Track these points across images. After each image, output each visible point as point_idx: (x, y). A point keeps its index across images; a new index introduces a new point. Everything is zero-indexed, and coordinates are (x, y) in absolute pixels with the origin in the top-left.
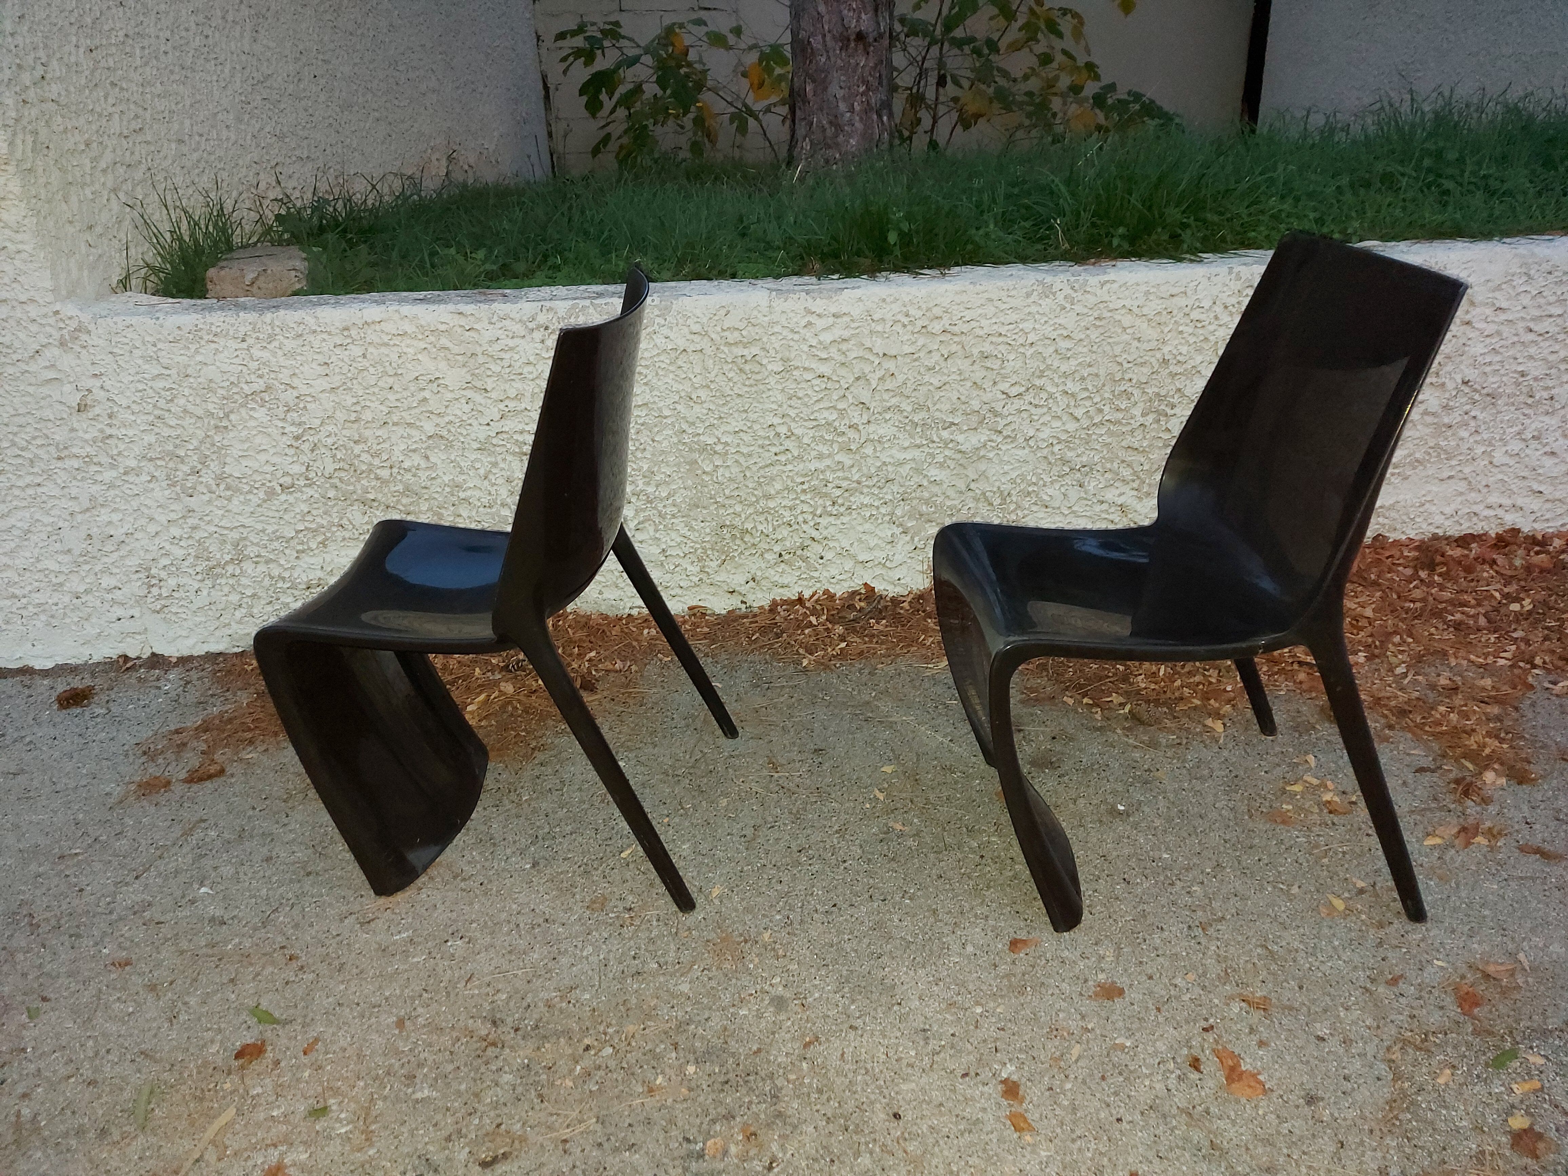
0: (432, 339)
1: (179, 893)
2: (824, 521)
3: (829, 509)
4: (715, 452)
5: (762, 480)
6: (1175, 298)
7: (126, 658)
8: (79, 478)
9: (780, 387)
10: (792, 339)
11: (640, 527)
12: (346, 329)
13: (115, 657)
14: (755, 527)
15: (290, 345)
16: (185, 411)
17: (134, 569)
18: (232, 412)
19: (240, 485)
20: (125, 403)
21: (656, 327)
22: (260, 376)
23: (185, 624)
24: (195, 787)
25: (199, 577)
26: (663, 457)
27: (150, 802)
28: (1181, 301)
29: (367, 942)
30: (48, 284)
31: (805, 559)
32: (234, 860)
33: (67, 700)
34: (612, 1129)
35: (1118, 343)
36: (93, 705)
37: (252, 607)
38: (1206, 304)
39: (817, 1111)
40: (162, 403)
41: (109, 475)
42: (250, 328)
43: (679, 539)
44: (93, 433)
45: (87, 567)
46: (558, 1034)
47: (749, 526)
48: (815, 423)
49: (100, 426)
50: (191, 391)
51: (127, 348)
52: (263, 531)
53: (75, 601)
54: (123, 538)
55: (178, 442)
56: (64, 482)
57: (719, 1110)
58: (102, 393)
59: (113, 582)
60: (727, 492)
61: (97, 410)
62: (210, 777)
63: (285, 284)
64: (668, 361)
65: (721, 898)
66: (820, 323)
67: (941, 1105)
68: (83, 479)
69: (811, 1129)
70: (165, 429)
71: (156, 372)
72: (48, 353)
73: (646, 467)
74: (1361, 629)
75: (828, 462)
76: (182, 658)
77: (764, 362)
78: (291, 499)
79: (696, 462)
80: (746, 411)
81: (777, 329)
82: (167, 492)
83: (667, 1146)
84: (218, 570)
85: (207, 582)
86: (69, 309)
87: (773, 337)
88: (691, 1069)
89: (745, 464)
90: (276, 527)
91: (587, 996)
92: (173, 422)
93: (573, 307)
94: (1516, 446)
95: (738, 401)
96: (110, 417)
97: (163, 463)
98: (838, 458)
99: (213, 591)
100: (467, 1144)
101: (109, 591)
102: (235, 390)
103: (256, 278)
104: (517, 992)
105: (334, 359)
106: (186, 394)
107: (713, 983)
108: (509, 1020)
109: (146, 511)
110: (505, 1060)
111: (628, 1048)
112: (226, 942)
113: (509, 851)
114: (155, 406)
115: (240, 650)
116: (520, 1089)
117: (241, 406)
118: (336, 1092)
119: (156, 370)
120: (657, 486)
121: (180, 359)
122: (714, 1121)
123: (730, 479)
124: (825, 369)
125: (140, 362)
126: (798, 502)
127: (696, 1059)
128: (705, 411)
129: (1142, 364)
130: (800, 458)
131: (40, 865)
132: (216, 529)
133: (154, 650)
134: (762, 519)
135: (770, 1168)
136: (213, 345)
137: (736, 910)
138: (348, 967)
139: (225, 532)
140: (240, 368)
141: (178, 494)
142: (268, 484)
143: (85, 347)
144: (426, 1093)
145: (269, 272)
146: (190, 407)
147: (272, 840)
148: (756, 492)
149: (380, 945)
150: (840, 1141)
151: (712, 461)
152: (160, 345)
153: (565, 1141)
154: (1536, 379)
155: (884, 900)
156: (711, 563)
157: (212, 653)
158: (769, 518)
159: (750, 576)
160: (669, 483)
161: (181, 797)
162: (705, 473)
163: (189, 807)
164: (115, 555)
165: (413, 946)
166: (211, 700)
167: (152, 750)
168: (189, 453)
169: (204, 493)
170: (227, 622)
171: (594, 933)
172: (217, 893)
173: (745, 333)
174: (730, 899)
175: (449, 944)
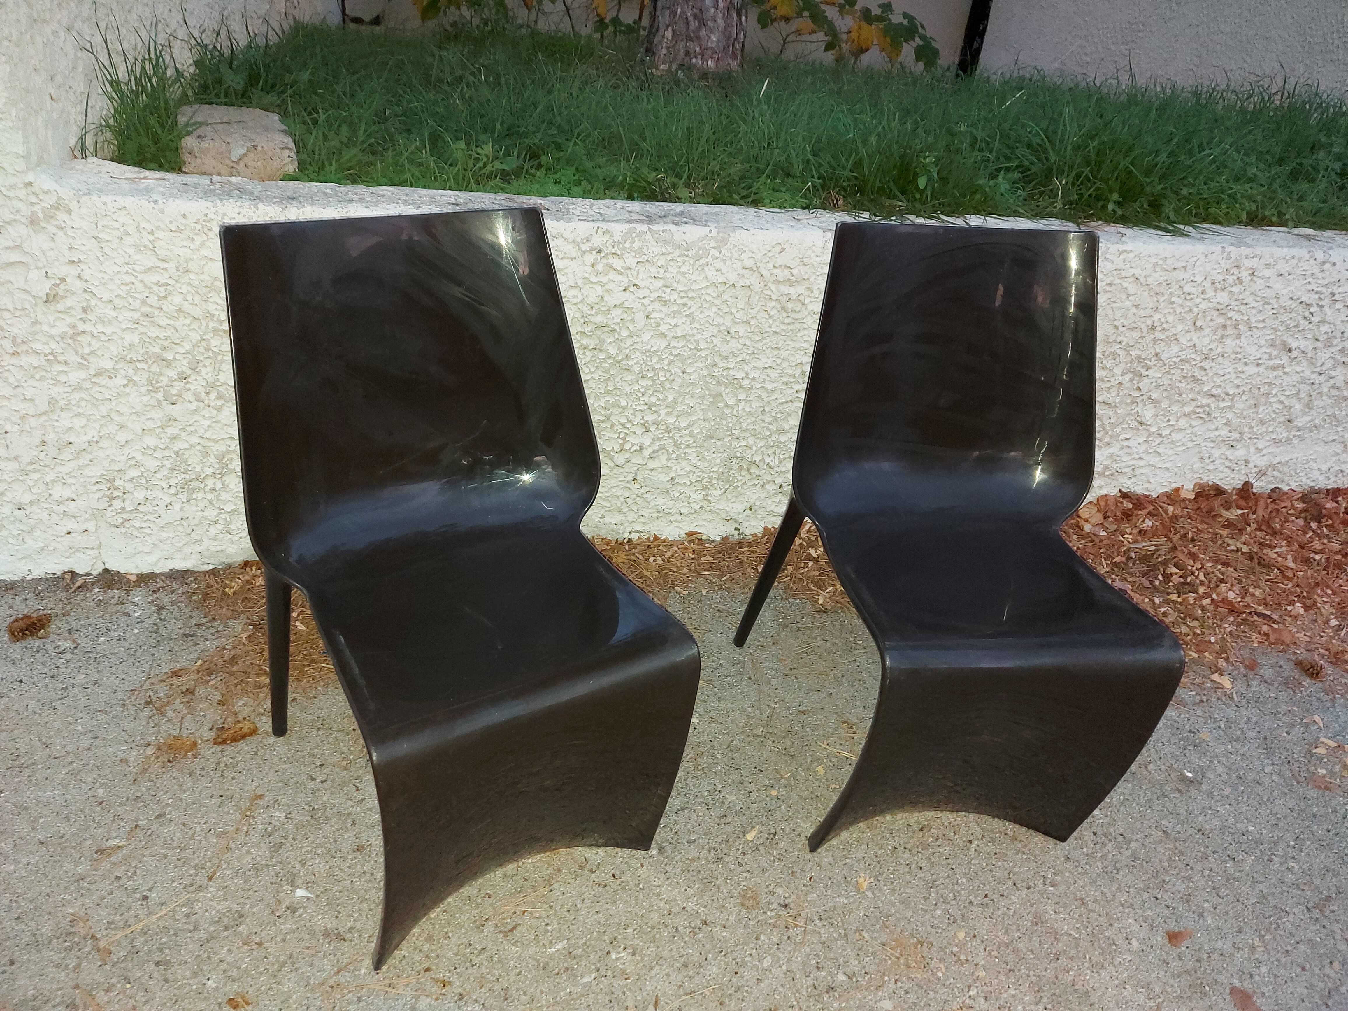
1: (269, 897)
4: (741, 387)
6: (1177, 272)
7: (73, 574)
8: (37, 377)
11: (654, 455)
13: (59, 573)
14: (763, 460)
16: (180, 310)
17: (94, 480)
20: (106, 297)
23: (147, 538)
24: (229, 750)
25: (173, 491)
26: (690, 388)
27: (180, 770)
28: (1180, 275)
29: (520, 957)
30: (21, 149)
32: (319, 851)
33: (22, 630)
35: (1120, 309)
36: (53, 637)
37: (230, 523)
38: (1199, 279)
40: (153, 300)
41: (75, 376)
43: (689, 468)
44: (62, 327)
45: (35, 476)
47: (757, 458)
49: (69, 320)
50: (189, 289)
51: (117, 233)
53: (17, 512)
54: (85, 445)
55: (166, 344)
56: (18, 381)
58: (78, 282)
59: (67, 493)
60: (744, 426)
61: (69, 302)
62: (244, 737)
63: (276, 164)
64: (715, 295)
65: (870, 888)
68: (42, 379)
70: (153, 329)
71: (150, 264)
72: (12, 231)
73: (671, 398)
74: (1290, 579)
76: (142, 575)
79: (721, 395)
80: (778, 349)
82: (145, 399)
84: (195, 484)
85: (180, 496)
86: (44, 182)
89: (766, 400)
92: (163, 322)
93: (631, 231)
95: (773, 338)
96: (85, 310)
97: (146, 367)
99: (187, 507)
101: (59, 503)
103: (245, 155)
106: (184, 291)
107: (912, 997)
109: (117, 418)
114: (144, 302)
115: (211, 567)
119: (150, 261)
120: (678, 417)
121: (181, 252)
123: (750, 413)
125: (131, 251)
128: (740, 347)
129: (1132, 329)
131: (77, 863)
132: (198, 440)
133: (107, 566)
137: (894, 905)
138: (513, 991)
139: (212, 444)
141: (159, 401)
143: (62, 228)
145: (259, 148)
146: (187, 307)
147: (354, 823)
148: (770, 427)
149: (538, 961)
151: (735, 395)
152: (159, 234)
155: (1029, 888)
156: (714, 492)
157: (177, 571)
158: (778, 452)
159: (748, 505)
160: (690, 415)
161: (218, 764)
162: (727, 406)
163: (233, 778)
164: (72, 465)
165: (575, 961)
166: (199, 632)
167: (154, 699)
168: (178, 356)
169: (190, 402)
170: (198, 538)
171: (762, 937)
172: (317, 896)
173: (795, 272)
174: (881, 890)
175: (614, 957)
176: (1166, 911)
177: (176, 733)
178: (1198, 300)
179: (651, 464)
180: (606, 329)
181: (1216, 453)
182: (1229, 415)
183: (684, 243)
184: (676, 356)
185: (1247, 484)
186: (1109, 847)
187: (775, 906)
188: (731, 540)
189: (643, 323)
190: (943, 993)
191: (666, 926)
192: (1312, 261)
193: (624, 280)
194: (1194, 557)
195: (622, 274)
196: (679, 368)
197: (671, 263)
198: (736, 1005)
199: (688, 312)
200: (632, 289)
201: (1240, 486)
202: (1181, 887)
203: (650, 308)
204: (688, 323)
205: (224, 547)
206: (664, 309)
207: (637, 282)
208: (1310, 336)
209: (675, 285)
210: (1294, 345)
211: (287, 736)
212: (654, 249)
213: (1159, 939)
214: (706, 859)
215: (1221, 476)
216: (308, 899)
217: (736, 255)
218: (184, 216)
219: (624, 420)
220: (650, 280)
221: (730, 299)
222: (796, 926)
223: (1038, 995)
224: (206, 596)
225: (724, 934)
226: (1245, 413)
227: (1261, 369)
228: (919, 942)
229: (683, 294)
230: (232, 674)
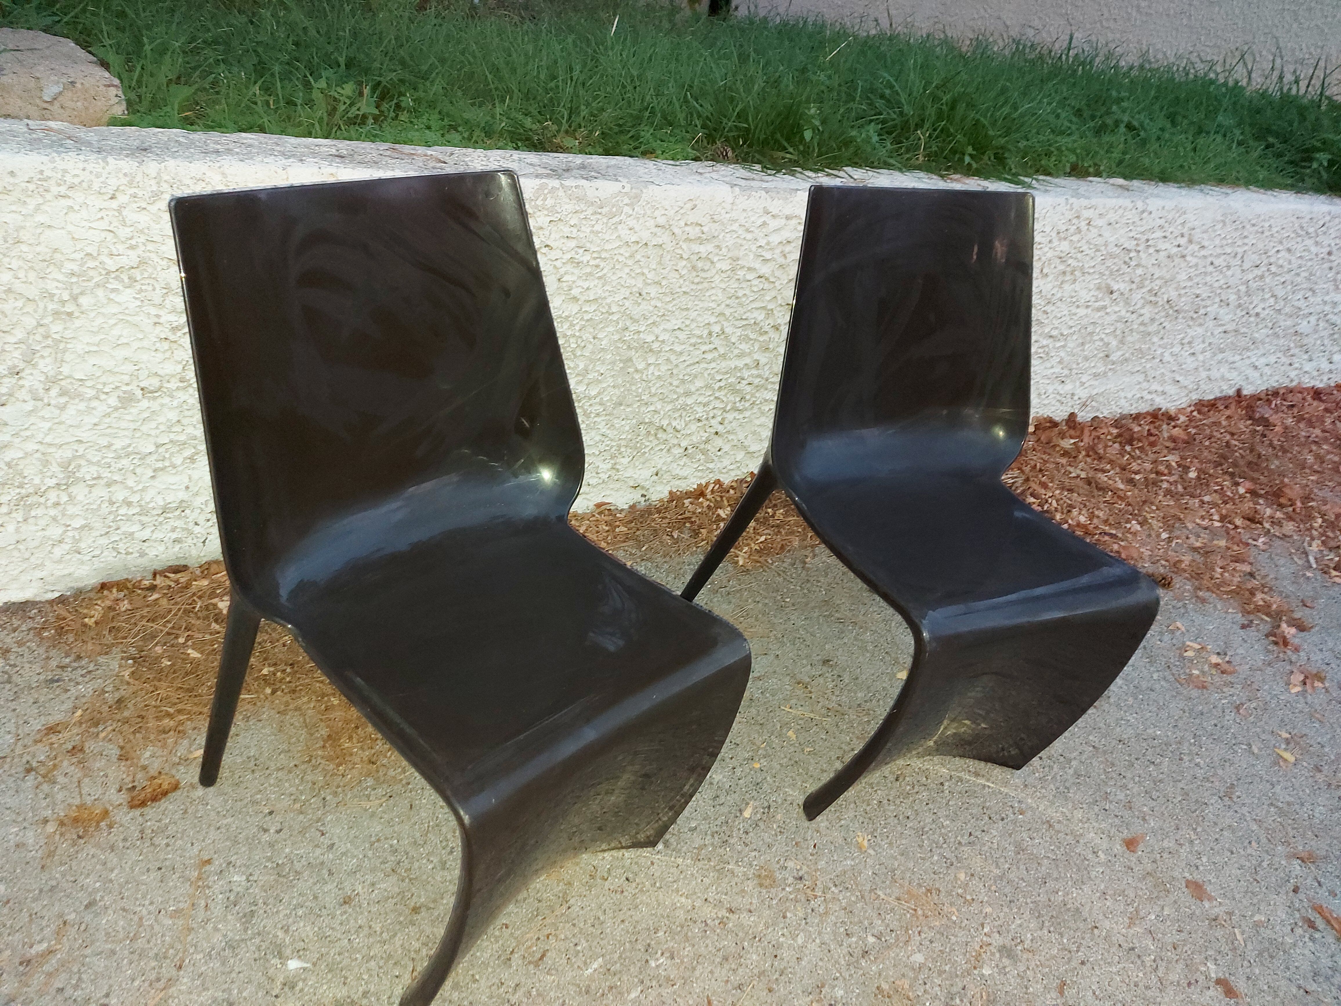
2: (730, 416)
3: (738, 405)
4: (651, 350)
5: (686, 378)
9: (723, 285)
10: (744, 239)
16: (9, 291)
18: (82, 293)
19: (80, 389)
22: (132, 247)
24: (151, 811)
26: (601, 354)
31: (705, 452)
32: (300, 912)
37: (78, 541)
42: (125, 181)
43: (598, 438)
47: (665, 423)
48: (744, 323)
50: (21, 263)
52: (109, 446)
60: (653, 390)
62: (165, 794)
63: (100, 104)
64: (627, 255)
65: (870, 846)
66: (774, 224)
74: (1122, 499)
75: (747, 360)
77: (715, 259)
78: (155, 405)
79: (631, 360)
80: (687, 309)
81: (735, 227)
84: (33, 499)
85: (14, 515)
87: (728, 235)
90: (128, 441)
91: (841, 992)
93: (542, 187)
94: (1176, 349)
95: (683, 299)
98: (756, 356)
102: (91, 264)
103: (60, 93)
115: (57, 595)
117: (98, 285)
120: (588, 385)
123: (659, 377)
124: (765, 270)
126: (712, 398)
128: (651, 309)
130: (723, 356)
132: (36, 447)
134: (677, 415)
136: (64, 202)
137: (895, 858)
140: (104, 234)
142: (125, 388)
145: (78, 85)
146: (18, 286)
147: (331, 873)
148: (678, 390)
149: (578, 986)
151: (645, 359)
154: (1203, 300)
155: (1003, 819)
156: (622, 460)
157: (14, 603)
158: (684, 414)
159: (655, 470)
160: (600, 382)
161: (142, 832)
162: (637, 371)
163: (167, 845)
165: (616, 978)
166: (66, 675)
167: (34, 764)
168: (7, 347)
169: (24, 401)
170: (39, 562)
171: (789, 915)
172: (314, 964)
173: (705, 229)
174: (880, 846)
175: (653, 965)
176: (1116, 820)
177: (77, 801)
178: (1046, 249)
181: (1050, 389)
182: (1062, 354)
183: (597, 200)
184: (588, 320)
185: (1072, 415)
186: (1055, 769)
187: (791, 880)
188: (638, 507)
189: (555, 286)
190: (962, 936)
191: (695, 922)
192: (1134, 211)
194: (1044, 486)
196: (590, 333)
197: (584, 222)
198: (785, 989)
199: (600, 274)
200: (544, 250)
201: (1066, 417)
202: (1121, 796)
203: (562, 271)
204: (600, 286)
205: (72, 570)
206: (576, 271)
207: (549, 243)
208: (1127, 279)
209: (588, 245)
210: (1115, 288)
211: (217, 784)
212: (567, 207)
213: (1118, 848)
214: (712, 844)
215: (1053, 409)
216: (304, 969)
217: (649, 212)
218: (12, 173)
220: (563, 240)
221: (642, 259)
222: (816, 897)
223: (1041, 920)
224: (61, 631)
225: (752, 919)
226: (1075, 351)
227: (1089, 310)
228: (928, 890)
229: (595, 255)
230: (126, 721)
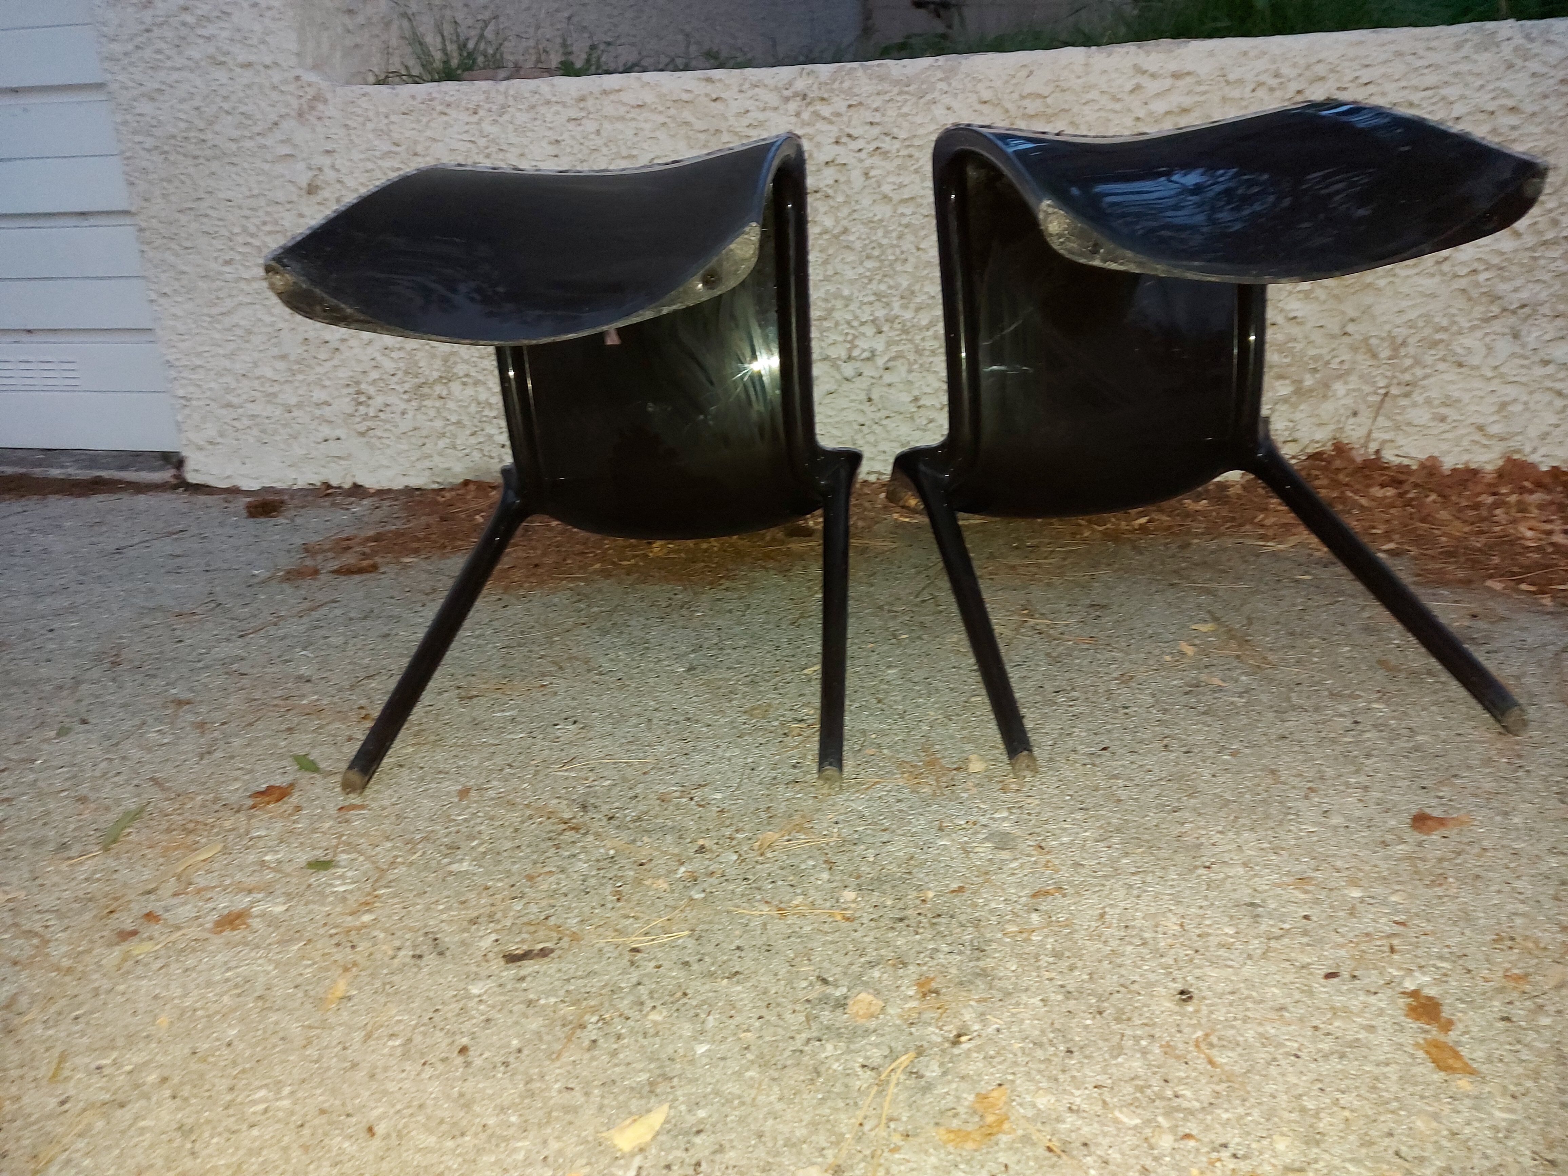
0: (672, 111)
7: (328, 486)
12: (582, 99)
13: (318, 484)
15: (522, 118)
17: (345, 382)
20: (352, 184)
21: (936, 94)
23: (388, 451)
24: (341, 579)
27: (291, 585)
29: (461, 715)
30: (294, 47)
33: (256, 507)
34: (710, 948)
36: (279, 518)
39: (1051, 979)
42: (483, 98)
45: (300, 377)
46: (664, 830)
51: (361, 119)
53: (286, 415)
54: (337, 344)
57: (883, 952)
58: (333, 173)
61: (327, 194)
62: (361, 572)
67: (1282, 1008)
69: (1036, 1001)
71: (386, 148)
72: (285, 125)
73: (904, 285)
76: (380, 490)
83: (790, 983)
85: (413, 403)
86: (310, 76)
88: (849, 895)
91: (718, 796)
93: (840, 70)
99: (418, 415)
100: (496, 931)
101: (319, 406)
104: (624, 779)
105: (566, 136)
107: (903, 806)
108: (605, 808)
110: (583, 847)
111: (760, 859)
112: (303, 696)
113: (662, 656)
115: (438, 486)
116: (593, 881)
118: (352, 847)
119: (386, 147)
121: (410, 133)
122: (872, 965)
125: (371, 136)
127: (859, 885)
133: (356, 479)
135: (956, 1042)
143: (321, 119)
144: (465, 867)
149: (475, 719)
150: (1086, 1027)
152: (393, 118)
153: (636, 950)
157: (409, 488)
164: (328, 365)
166: (393, 521)
167: (316, 550)
170: (429, 452)
173: (1050, 101)
177: (312, 566)
179: (888, 378)
180: (818, 195)
183: (904, 78)
193: (834, 131)
195: (831, 122)
197: (889, 104)
200: (844, 140)
203: (868, 164)
205: (449, 464)
206: (885, 164)
207: (850, 131)
213: (1393, 821)
214: (738, 681)
216: (307, 657)
219: (849, 317)
